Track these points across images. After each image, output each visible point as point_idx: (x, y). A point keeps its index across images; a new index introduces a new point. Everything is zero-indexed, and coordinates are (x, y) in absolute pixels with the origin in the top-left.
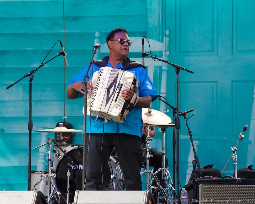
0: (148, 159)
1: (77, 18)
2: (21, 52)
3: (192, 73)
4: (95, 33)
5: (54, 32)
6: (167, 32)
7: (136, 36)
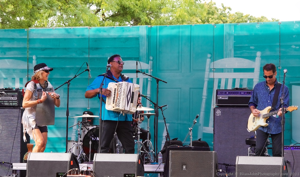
0: (139, 134)
1: (97, 49)
2: (62, 68)
3: (167, 83)
4: (108, 57)
5: (82, 57)
6: (151, 58)
7: (132, 60)
